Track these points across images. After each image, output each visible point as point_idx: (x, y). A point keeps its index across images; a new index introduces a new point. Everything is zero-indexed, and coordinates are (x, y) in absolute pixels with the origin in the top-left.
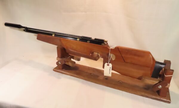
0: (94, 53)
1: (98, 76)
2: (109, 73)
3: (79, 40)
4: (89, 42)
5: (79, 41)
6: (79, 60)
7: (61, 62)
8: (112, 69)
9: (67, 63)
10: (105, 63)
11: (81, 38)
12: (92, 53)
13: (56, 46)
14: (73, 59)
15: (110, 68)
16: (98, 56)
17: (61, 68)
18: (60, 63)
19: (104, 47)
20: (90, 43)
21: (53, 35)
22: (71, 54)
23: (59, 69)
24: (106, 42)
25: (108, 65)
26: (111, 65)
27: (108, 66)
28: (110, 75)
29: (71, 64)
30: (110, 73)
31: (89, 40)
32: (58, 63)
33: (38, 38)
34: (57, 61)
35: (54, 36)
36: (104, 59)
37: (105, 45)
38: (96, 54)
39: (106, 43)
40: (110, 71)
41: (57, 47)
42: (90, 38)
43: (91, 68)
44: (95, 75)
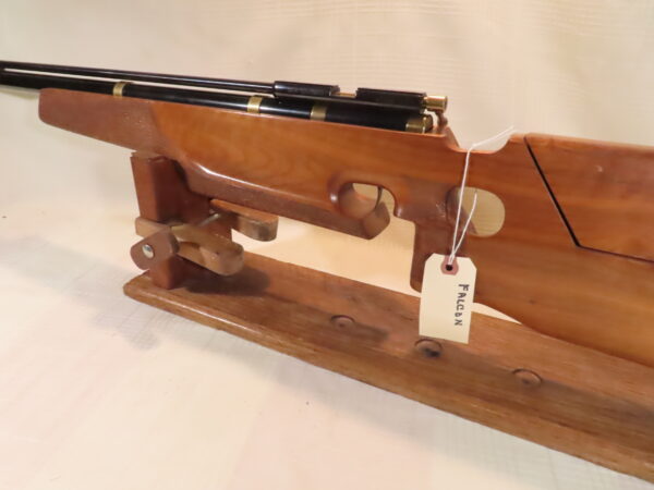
0: (355, 186)
1: (379, 336)
2: (453, 319)
3: (257, 107)
4: (322, 113)
6: (267, 234)
7: (152, 248)
8: (478, 298)
10: (428, 255)
11: (273, 91)
12: (345, 189)
13: (126, 153)
15: (466, 287)
16: (379, 208)
17: (164, 279)
18: (149, 254)
19: (420, 144)
20: (328, 119)
21: (118, 91)
22: (222, 204)
23: (157, 284)
24: (439, 107)
25: (449, 268)
26: (467, 269)
27: (449, 277)
28: (460, 335)
29: (215, 256)
30: (458, 323)
31: (321, 104)
32: (141, 250)
33: (47, 115)
34: (140, 239)
35: (124, 94)
36: (419, 229)
37: (429, 129)
38: (365, 193)
39: (435, 118)
40: (460, 306)
41: (134, 160)
43: (340, 279)
44: (360, 326)
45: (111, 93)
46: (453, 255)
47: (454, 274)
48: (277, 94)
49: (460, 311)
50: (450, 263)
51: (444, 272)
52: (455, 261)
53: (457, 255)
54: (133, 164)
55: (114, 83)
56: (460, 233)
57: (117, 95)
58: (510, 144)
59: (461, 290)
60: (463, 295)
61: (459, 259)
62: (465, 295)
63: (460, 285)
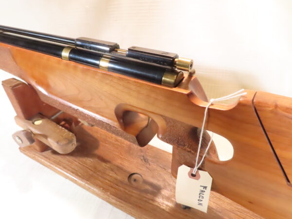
2: (197, 201)
3: (67, 55)
5: (70, 59)
18: (19, 141)
29: (56, 145)
30: (200, 204)
40: (201, 196)
46: (196, 168)
47: (198, 179)
49: (201, 199)
50: (194, 173)
51: (190, 177)
53: (199, 169)
56: (201, 157)
58: (240, 105)
59: (202, 189)
60: (202, 191)
61: (200, 172)
62: (204, 191)
63: (201, 186)
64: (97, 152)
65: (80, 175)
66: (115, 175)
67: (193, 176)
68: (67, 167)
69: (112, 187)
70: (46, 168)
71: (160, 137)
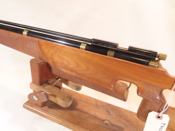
3: (84, 47)
4: (113, 53)
5: (86, 49)
7: (37, 97)
9: (52, 99)
14: (67, 84)
15: (164, 124)
18: (36, 99)
20: (115, 56)
21: (25, 33)
27: (158, 120)
29: (62, 101)
31: (112, 50)
34: (32, 91)
35: (27, 35)
40: (160, 130)
42: (115, 46)
44: (113, 125)
45: (22, 34)
46: (161, 113)
47: (161, 119)
48: (93, 43)
50: (160, 116)
51: (156, 118)
52: (162, 115)
53: (163, 113)
54: (31, 64)
55: (24, 30)
57: (25, 35)
59: (162, 125)
60: (162, 127)
61: (164, 115)
62: (163, 127)
63: (162, 124)
64: (78, 107)
65: (71, 121)
66: (93, 121)
67: (159, 117)
68: (61, 116)
69: (94, 129)
70: (44, 118)
71: (139, 94)
